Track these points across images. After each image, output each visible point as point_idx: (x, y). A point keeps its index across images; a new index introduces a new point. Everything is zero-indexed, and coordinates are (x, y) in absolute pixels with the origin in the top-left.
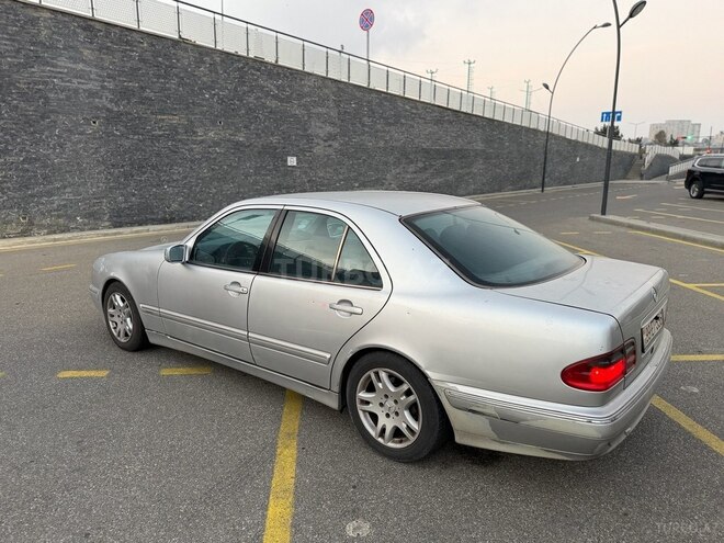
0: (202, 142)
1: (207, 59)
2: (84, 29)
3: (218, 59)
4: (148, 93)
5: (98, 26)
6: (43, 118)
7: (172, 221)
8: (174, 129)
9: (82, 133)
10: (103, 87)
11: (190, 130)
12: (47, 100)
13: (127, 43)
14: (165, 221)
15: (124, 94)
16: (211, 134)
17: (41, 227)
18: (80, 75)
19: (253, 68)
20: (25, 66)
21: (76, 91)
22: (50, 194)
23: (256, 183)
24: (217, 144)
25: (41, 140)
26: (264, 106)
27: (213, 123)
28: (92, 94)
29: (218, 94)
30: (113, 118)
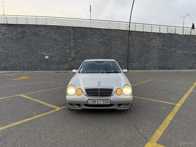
0: (178, 54)
1: (181, 37)
2: (158, 35)
3: (183, 37)
4: (168, 45)
5: (160, 34)
6: (149, 50)
7: (169, 69)
8: (172, 51)
9: (155, 53)
10: (160, 44)
11: (175, 51)
12: (150, 47)
13: (165, 36)
14: (168, 69)
15: (163, 45)
16: (180, 52)
17: (146, 69)
18: (156, 43)
19: (192, 37)
20: (148, 42)
21: (155, 45)
22: (148, 63)
23: (190, 62)
24: (181, 54)
25: (149, 54)
26: (193, 45)
27: (181, 50)
28: (158, 46)
29: (182, 44)
30: (161, 50)
